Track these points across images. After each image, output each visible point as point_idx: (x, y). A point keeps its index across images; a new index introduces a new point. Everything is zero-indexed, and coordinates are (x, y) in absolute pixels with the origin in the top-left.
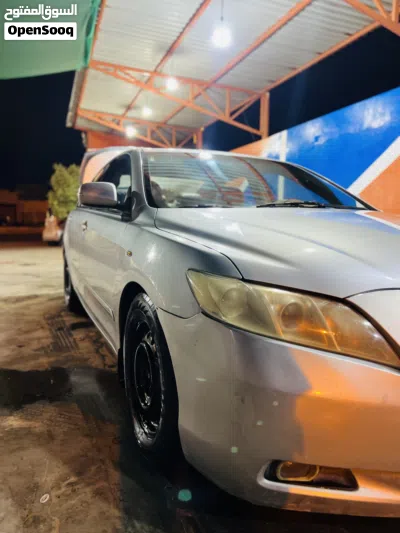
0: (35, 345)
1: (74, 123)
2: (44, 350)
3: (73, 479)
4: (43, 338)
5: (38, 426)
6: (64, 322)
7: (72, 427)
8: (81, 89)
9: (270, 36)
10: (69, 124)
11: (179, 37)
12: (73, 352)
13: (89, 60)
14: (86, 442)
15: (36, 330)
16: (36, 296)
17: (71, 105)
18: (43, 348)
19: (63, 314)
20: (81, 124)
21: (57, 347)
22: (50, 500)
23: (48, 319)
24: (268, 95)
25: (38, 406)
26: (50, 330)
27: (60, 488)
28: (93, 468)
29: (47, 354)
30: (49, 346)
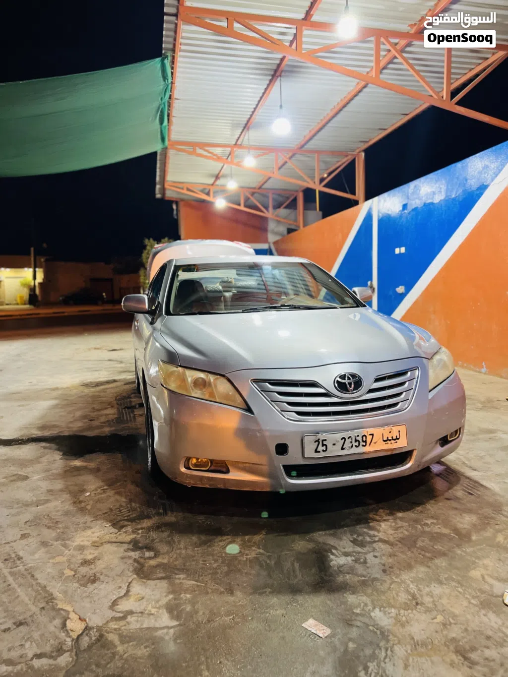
0: (103, 419)
1: (163, 194)
2: (109, 423)
3: (105, 487)
4: (111, 414)
5: (92, 465)
6: (131, 402)
7: (113, 465)
8: (164, 164)
9: (344, 106)
10: (158, 196)
11: (251, 116)
12: (129, 424)
13: (167, 142)
14: (119, 473)
15: (106, 408)
16: (115, 381)
17: (158, 179)
18: (108, 421)
19: (132, 396)
20: (170, 194)
21: (119, 420)
22: (90, 495)
23: (119, 400)
24: (363, 154)
25: (94, 456)
26: (118, 408)
27: (97, 491)
28: (118, 484)
29: (110, 426)
30: (113, 420)
